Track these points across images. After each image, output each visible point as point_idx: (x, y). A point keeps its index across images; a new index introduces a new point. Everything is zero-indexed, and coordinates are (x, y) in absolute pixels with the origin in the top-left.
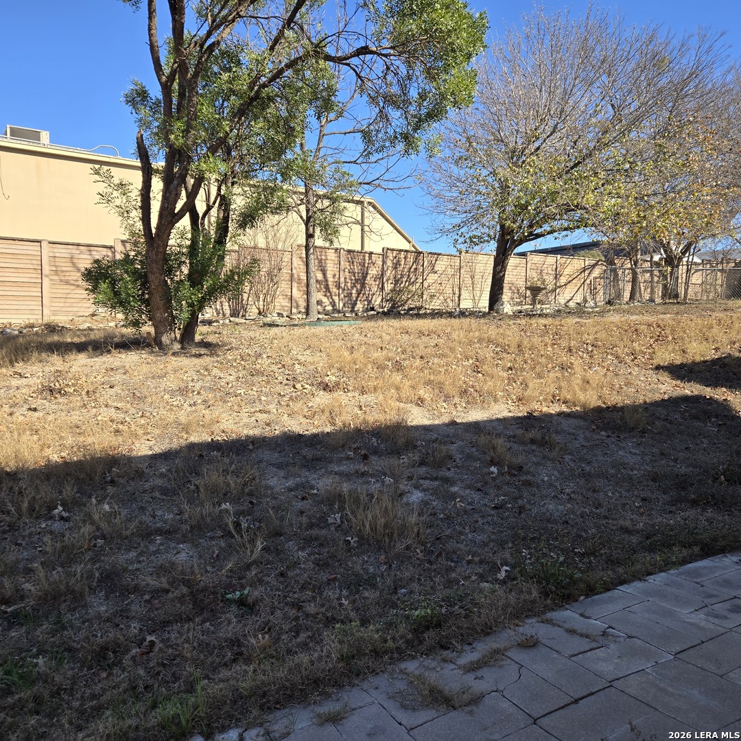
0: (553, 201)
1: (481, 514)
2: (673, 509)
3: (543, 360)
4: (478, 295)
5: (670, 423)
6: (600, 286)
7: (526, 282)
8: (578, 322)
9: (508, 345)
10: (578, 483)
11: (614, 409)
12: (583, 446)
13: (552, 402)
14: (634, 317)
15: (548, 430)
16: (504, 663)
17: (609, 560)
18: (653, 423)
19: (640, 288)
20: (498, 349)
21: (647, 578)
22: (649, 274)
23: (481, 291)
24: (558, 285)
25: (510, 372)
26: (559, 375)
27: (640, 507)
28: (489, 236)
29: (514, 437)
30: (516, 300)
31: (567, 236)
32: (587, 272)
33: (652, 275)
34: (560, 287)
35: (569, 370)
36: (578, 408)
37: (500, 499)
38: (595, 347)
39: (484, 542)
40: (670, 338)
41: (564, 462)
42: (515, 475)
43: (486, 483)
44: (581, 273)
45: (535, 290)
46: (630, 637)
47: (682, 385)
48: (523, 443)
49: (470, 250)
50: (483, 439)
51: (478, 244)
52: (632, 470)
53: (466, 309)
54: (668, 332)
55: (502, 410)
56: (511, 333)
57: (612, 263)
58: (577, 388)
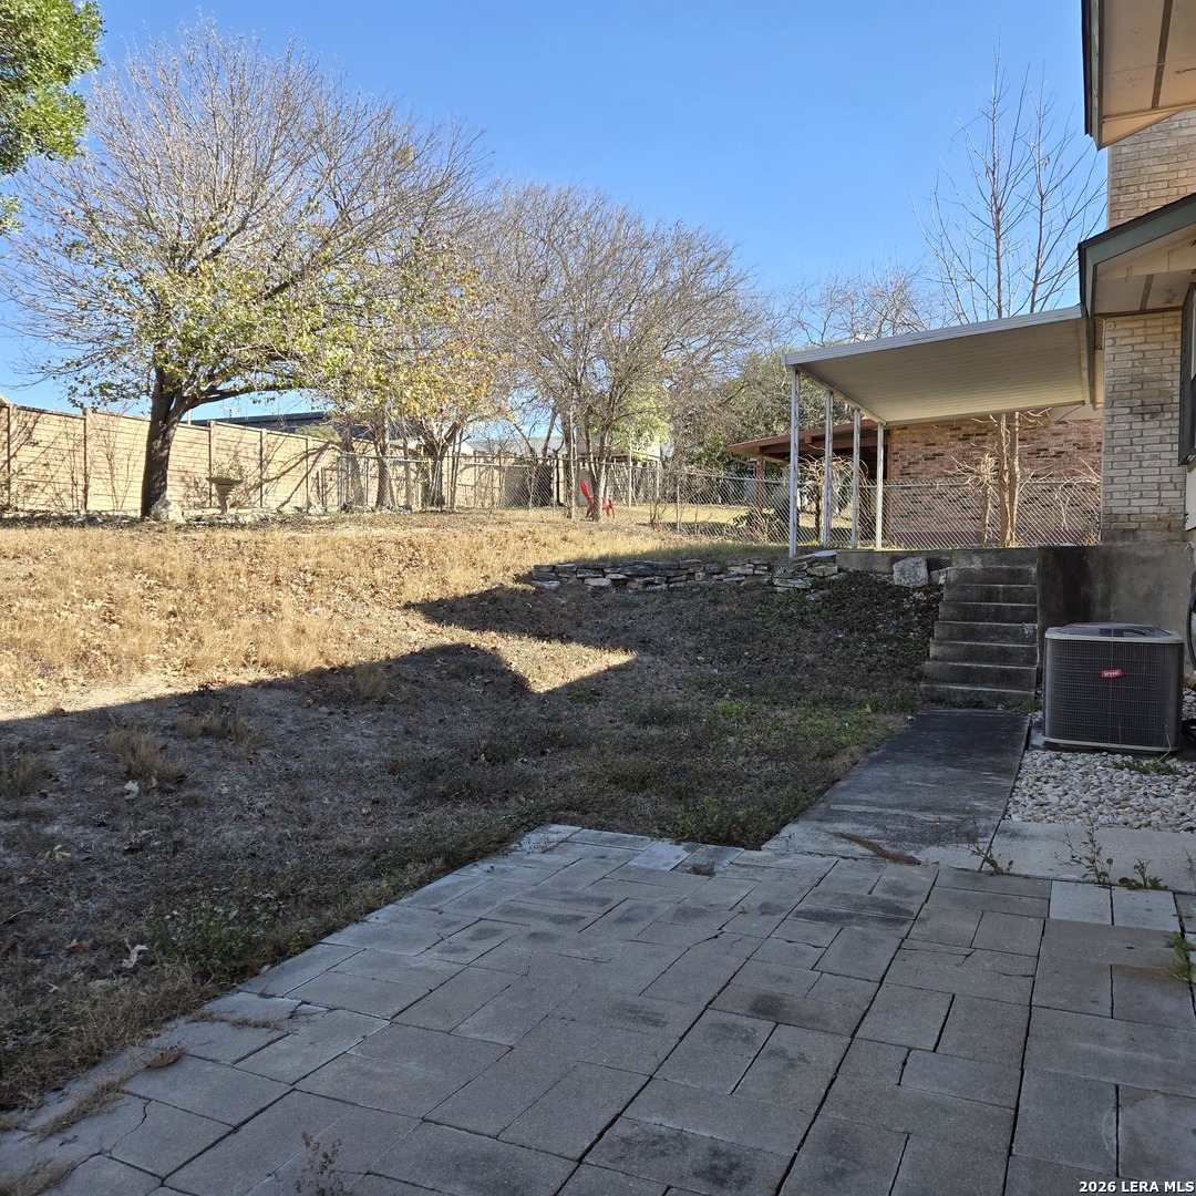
0: (246, 339)
1: (102, 866)
2: (415, 809)
3: (231, 598)
4: (122, 488)
5: (420, 686)
6: (333, 483)
7: (210, 470)
8: (293, 538)
9: (171, 575)
10: (278, 790)
11: (344, 670)
12: (291, 732)
13: (245, 665)
14: (380, 531)
15: (234, 711)
16: (120, 1102)
17: (314, 901)
18: (398, 688)
19: (391, 488)
20: (152, 582)
21: (368, 916)
22: (403, 468)
23: (128, 481)
24: (264, 477)
25: (173, 619)
26: (258, 622)
27: (369, 814)
28: (137, 386)
29: (173, 728)
30: (193, 499)
31: (274, 399)
32: (311, 459)
33: (407, 469)
34: (267, 481)
35: (274, 614)
36: (286, 673)
37: (139, 834)
38: (318, 576)
39: (103, 912)
40: (426, 562)
41: (257, 760)
42: (171, 791)
43: (116, 811)
44: (301, 460)
45: (224, 485)
46: (331, 1010)
47: (440, 630)
48: (190, 737)
49: (101, 409)
50: (115, 737)
51: (115, 400)
52: (362, 761)
53: (100, 513)
54: (423, 553)
55: (154, 684)
56: (177, 555)
57: (347, 446)
58: (285, 643)
